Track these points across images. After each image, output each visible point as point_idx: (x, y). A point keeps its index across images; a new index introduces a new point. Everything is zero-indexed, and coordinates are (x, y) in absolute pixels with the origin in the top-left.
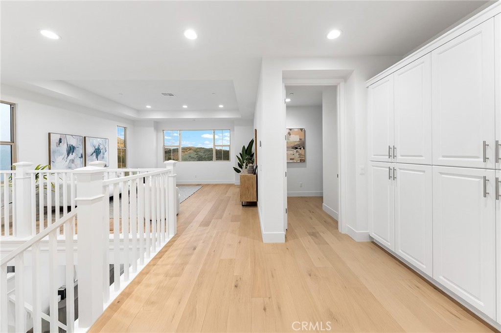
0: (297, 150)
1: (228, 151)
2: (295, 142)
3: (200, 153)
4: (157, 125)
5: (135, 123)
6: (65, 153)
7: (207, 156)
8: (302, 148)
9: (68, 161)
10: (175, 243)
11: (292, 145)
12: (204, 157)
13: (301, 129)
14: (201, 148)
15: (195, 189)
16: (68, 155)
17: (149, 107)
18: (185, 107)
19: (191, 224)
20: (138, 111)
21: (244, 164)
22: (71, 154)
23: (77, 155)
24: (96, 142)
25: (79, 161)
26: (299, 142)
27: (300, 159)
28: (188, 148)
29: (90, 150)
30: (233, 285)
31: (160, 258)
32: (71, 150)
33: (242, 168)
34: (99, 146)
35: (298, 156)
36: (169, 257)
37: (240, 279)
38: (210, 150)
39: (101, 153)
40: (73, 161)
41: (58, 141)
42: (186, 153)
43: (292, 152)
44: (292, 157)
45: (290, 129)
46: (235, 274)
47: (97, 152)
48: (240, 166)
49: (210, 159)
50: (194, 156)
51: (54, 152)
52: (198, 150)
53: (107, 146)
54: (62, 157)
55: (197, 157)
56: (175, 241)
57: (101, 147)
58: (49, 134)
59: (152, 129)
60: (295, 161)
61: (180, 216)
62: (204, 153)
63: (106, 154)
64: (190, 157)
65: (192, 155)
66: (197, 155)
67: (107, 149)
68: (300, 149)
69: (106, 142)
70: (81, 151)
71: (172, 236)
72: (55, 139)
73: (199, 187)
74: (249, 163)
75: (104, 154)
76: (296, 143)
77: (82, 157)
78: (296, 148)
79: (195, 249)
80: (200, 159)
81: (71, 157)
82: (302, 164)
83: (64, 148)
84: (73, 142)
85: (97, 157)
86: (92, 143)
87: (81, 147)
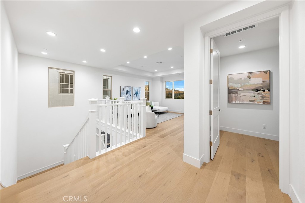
0: (259, 92)
2: (257, 84)
4: (162, 79)
5: (153, 79)
6: (125, 93)
8: (266, 91)
9: (126, 97)
10: (140, 141)
11: (253, 88)
13: (266, 72)
16: (126, 94)
17: (156, 70)
18: (172, 67)
19: (156, 134)
20: (153, 73)
23: (129, 94)
24: (136, 89)
25: (130, 97)
26: (262, 84)
27: (262, 101)
29: (134, 92)
30: (139, 175)
31: (129, 145)
32: (127, 92)
35: (261, 98)
36: (131, 146)
37: (146, 174)
39: (138, 94)
40: (128, 97)
41: (123, 89)
43: (252, 94)
44: (253, 99)
45: (251, 73)
46: (146, 170)
47: (137, 93)
51: (122, 93)
54: (124, 95)
57: (138, 91)
58: (121, 86)
59: (160, 81)
60: (256, 103)
63: (140, 94)
67: (140, 92)
68: (264, 91)
69: (140, 89)
70: (131, 93)
72: (122, 88)
76: (257, 86)
77: (131, 95)
78: (258, 90)
81: (127, 95)
82: (266, 106)
83: (125, 91)
84: (128, 89)
85: (136, 96)
86: (135, 90)
87: (131, 91)
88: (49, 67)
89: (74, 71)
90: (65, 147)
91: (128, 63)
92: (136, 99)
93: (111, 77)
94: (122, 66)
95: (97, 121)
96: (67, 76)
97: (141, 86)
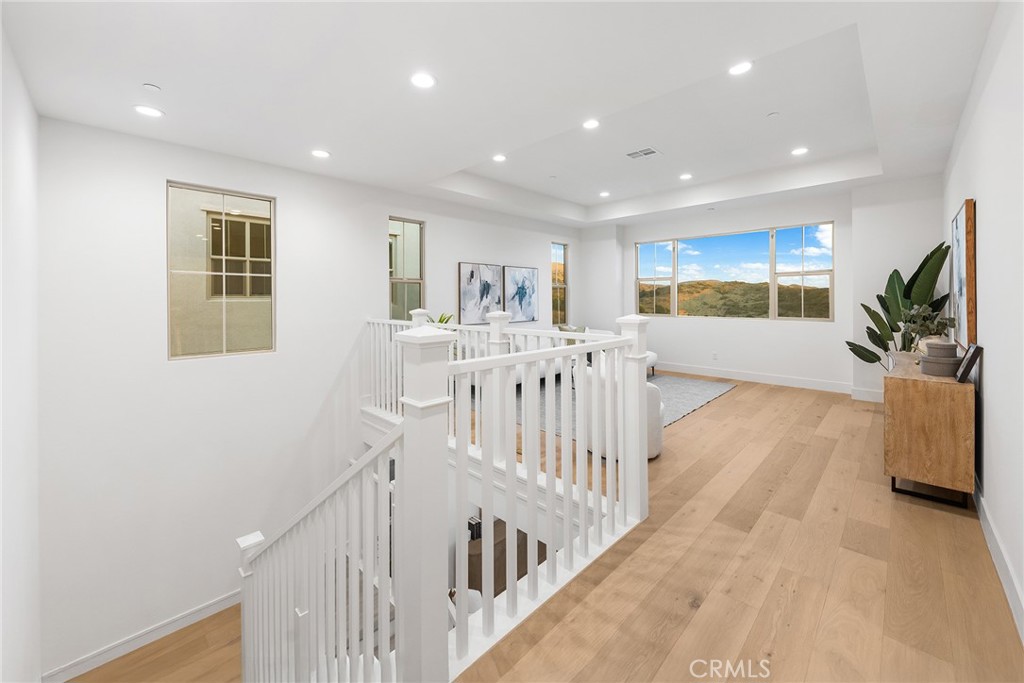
1: (826, 290)
3: (732, 296)
4: (623, 232)
6: (478, 295)
7: (751, 303)
9: (482, 308)
12: (742, 304)
14: (736, 282)
15: (714, 391)
16: (482, 300)
17: (605, 194)
18: (686, 177)
19: (691, 503)
20: (587, 208)
21: (897, 336)
22: (485, 297)
23: (493, 298)
24: (520, 275)
28: (699, 283)
29: (511, 290)
32: (486, 289)
33: (886, 349)
34: (524, 282)
36: (616, 594)
38: (762, 289)
39: (527, 296)
40: (487, 308)
41: (469, 276)
42: (697, 295)
47: (521, 293)
48: (880, 340)
49: (761, 311)
50: (714, 304)
51: (465, 293)
52: (727, 288)
53: (535, 282)
54: (474, 302)
55: (725, 304)
56: (640, 542)
57: (527, 284)
58: (459, 264)
59: (614, 242)
61: (663, 464)
62: (743, 295)
63: (534, 297)
64: (705, 304)
65: (710, 301)
66: (723, 301)
67: (536, 289)
69: (533, 275)
70: (499, 292)
71: (634, 521)
72: (466, 271)
73: (724, 388)
74: (926, 332)
75: (530, 297)
77: (499, 301)
79: (695, 604)
80: (732, 310)
81: (486, 301)
83: (476, 286)
84: (488, 276)
85: (520, 303)
86: (514, 278)
87: (499, 285)
88: (168, 181)
89: (274, 199)
90: (244, 551)
91: (499, 158)
92: (520, 317)
93: (421, 223)
94: (467, 174)
95: (363, 412)
96: (236, 228)
97: (540, 263)
